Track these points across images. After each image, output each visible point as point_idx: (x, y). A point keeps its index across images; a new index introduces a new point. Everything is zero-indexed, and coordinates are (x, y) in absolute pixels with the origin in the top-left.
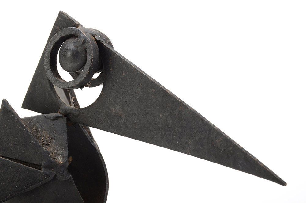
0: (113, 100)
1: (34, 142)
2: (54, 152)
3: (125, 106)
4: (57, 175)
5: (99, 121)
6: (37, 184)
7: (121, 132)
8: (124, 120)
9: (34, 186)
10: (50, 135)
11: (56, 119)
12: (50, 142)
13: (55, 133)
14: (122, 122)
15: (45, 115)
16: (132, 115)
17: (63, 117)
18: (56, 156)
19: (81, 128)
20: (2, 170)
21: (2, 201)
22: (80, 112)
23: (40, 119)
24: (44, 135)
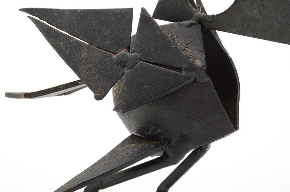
0: (250, 5)
1: (174, 47)
2: (191, 57)
3: (262, 9)
4: (197, 77)
5: (234, 26)
6: (179, 86)
7: (258, 35)
8: (261, 23)
9: (175, 88)
10: (186, 41)
11: (191, 26)
12: (186, 48)
13: (191, 39)
14: (259, 25)
15: (179, 23)
16: (270, 18)
17: (197, 24)
18: (194, 60)
19: (213, 34)
20: (145, 74)
21: (146, 102)
22: (214, 18)
23: (175, 26)
24: (180, 41)
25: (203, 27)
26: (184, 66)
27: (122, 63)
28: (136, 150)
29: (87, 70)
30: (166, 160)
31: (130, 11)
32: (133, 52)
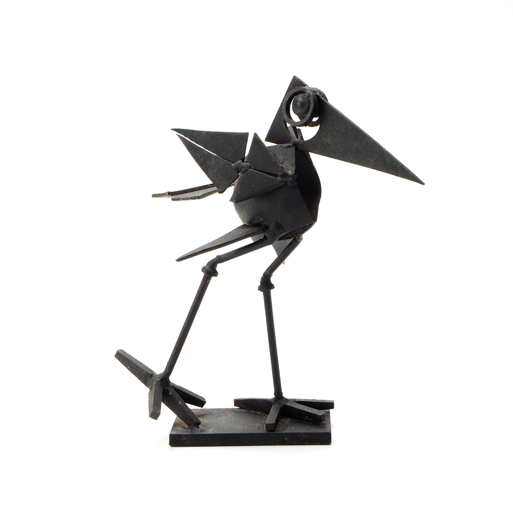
1: (274, 160)
2: (285, 168)
3: (333, 138)
4: (288, 182)
6: (275, 187)
8: (332, 147)
9: (272, 188)
10: (284, 158)
11: (289, 148)
12: (283, 162)
13: (287, 156)
14: (331, 149)
15: (281, 145)
16: (337, 144)
17: (293, 146)
18: (287, 170)
22: (304, 143)
24: (280, 157)
25: (296, 148)
26: (279, 173)
27: (238, 170)
28: (244, 232)
29: (214, 173)
30: (265, 241)
31: (246, 135)
32: (246, 162)
